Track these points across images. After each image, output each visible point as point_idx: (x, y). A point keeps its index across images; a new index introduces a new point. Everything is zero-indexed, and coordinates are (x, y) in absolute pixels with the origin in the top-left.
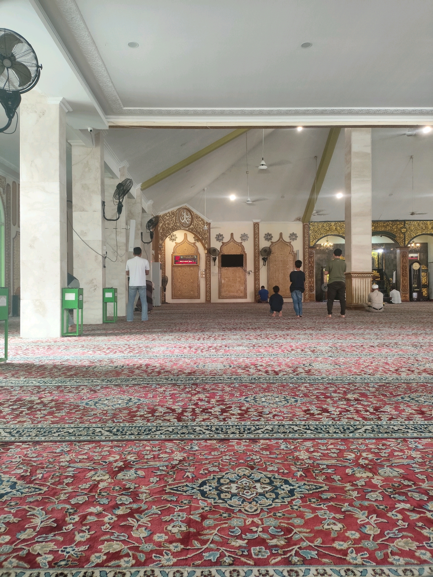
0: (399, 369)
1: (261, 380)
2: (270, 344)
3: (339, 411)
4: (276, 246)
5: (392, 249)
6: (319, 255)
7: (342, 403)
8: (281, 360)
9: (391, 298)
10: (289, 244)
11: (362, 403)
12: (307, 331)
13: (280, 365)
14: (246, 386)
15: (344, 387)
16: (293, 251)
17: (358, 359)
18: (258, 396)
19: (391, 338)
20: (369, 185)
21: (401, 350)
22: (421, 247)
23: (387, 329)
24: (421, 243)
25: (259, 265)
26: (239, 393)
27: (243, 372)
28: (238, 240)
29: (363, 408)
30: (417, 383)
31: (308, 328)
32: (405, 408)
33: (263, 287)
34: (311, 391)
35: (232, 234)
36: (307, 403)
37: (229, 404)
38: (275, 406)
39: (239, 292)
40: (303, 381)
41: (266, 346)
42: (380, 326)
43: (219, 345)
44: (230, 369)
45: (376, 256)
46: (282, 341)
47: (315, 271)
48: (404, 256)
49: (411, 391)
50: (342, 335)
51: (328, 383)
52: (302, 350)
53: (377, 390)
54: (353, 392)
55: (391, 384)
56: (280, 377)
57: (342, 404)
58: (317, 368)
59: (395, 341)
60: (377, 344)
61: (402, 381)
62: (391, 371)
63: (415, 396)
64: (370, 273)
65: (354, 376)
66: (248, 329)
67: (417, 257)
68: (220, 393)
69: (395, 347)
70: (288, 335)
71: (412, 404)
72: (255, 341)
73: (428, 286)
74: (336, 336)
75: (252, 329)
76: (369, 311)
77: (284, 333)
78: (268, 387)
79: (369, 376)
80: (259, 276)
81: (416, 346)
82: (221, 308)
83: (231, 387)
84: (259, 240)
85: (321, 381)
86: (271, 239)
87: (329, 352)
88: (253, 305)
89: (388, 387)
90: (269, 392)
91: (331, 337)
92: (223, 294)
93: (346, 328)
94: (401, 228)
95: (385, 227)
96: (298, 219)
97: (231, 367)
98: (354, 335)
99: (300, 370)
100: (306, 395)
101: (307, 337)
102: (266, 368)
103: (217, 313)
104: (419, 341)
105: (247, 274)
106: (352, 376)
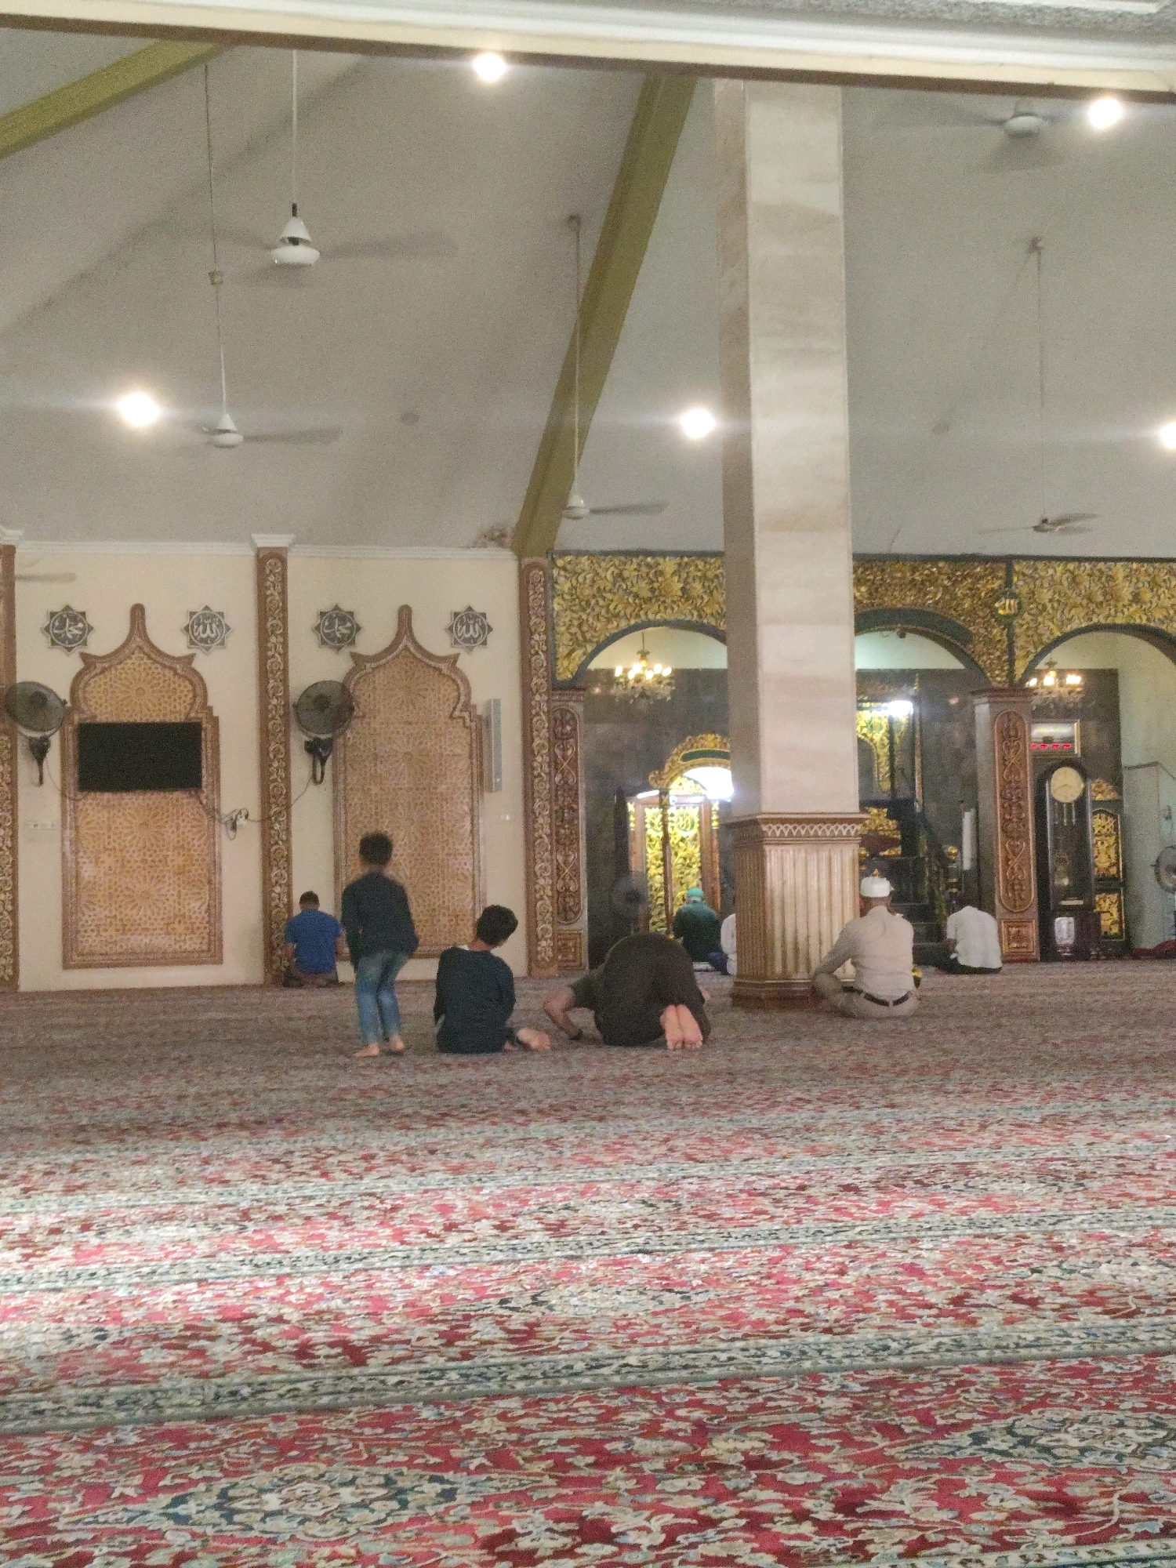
0: (968, 1296)
1: (270, 1399)
2: (335, 1203)
3: (664, 1529)
4: (380, 678)
5: (954, 701)
6: (601, 729)
7: (681, 1484)
8: (387, 1284)
9: (950, 946)
10: (447, 669)
11: (780, 1476)
12: (532, 1126)
13: (377, 1308)
14: (181, 1439)
15: (699, 1404)
16: (468, 706)
17: (777, 1254)
18: (243, 1486)
19: (942, 1143)
20: (833, 379)
21: (987, 1201)
22: (1087, 689)
23: (925, 1098)
24: (1087, 673)
25: (287, 780)
26: (138, 1480)
27: (172, 1365)
28: (175, 645)
29: (786, 1504)
30: (1053, 1359)
31: (541, 1112)
32: (984, 1491)
33: (310, 898)
34: (528, 1438)
35: (138, 613)
36: (506, 1498)
37: (78, 1542)
38: (333, 1528)
39: (180, 928)
40: (494, 1386)
41: (311, 1213)
42: (895, 1087)
43: (48, 1221)
44: (99, 1349)
45: (879, 736)
46: (400, 1185)
47: (582, 811)
48: (1010, 734)
49: (1018, 1399)
50: (710, 1141)
51: (623, 1389)
52: (502, 1227)
53: (856, 1407)
54: (741, 1425)
55: (926, 1372)
56: (372, 1377)
57: (682, 1492)
58: (571, 1312)
59: (960, 1157)
60: (873, 1177)
61: (982, 1354)
62: (930, 1306)
63: (1036, 1423)
64: (850, 821)
65: (751, 1342)
66: (220, 1126)
67: (1069, 740)
68: (31, 1487)
69: (960, 1185)
70: (433, 1152)
71: (1019, 1468)
72: (253, 1188)
73: (1125, 885)
74: (680, 1143)
75: (242, 1125)
76: (845, 1014)
77: (411, 1140)
78: (304, 1434)
79: (826, 1338)
80: (287, 842)
81: (1058, 1177)
82: (72, 1020)
83: (98, 1450)
84: (285, 645)
85: (587, 1381)
86: (349, 639)
87: (636, 1227)
88: (254, 997)
89: (910, 1389)
90: (305, 1457)
91: (655, 1151)
92: (91, 941)
93: (728, 1105)
94: (996, 596)
95: (920, 587)
96: (495, 537)
97: (103, 1338)
98: (766, 1136)
99: (485, 1329)
100: (500, 1459)
101: (532, 1157)
102: (304, 1330)
103: (52, 1048)
104: (1073, 1155)
105: (223, 832)
106: (740, 1344)
